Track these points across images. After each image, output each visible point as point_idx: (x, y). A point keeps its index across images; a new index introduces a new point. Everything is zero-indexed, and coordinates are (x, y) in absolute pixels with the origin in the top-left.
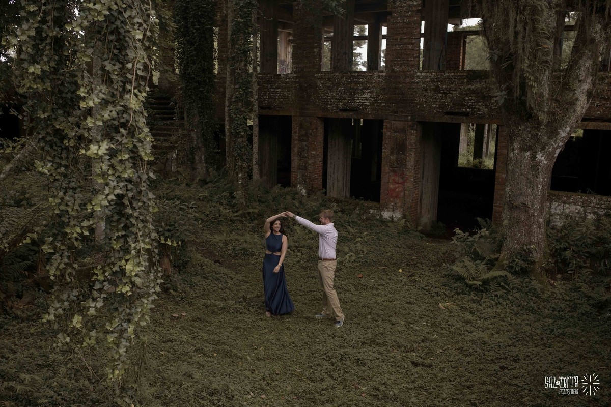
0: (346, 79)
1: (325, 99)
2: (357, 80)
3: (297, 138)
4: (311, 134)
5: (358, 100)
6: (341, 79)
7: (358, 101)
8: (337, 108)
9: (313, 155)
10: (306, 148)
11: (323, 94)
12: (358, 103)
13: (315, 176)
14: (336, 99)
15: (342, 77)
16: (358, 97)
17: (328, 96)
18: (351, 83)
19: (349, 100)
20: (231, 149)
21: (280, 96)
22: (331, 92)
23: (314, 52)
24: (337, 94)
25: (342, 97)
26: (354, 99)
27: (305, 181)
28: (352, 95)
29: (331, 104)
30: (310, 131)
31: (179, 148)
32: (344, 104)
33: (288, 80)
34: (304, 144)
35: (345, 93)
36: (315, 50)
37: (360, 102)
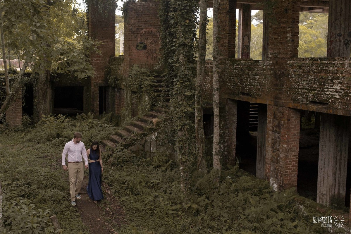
0: (316, 66)
1: (296, 88)
2: (327, 68)
3: (271, 128)
4: (283, 126)
5: (328, 91)
6: (311, 67)
7: (328, 93)
8: (307, 99)
9: (284, 149)
10: (278, 140)
11: (295, 82)
12: (328, 95)
13: (287, 172)
14: (306, 89)
15: (312, 65)
16: (328, 88)
17: (298, 86)
18: (320, 72)
19: (319, 91)
20: (199, 136)
21: (258, 83)
22: (302, 81)
23: (287, 38)
24: (307, 84)
25: (312, 87)
26: (323, 91)
27: (277, 175)
28: (322, 85)
29: (301, 95)
30: (282, 122)
31: (160, 131)
32: (313, 95)
33: (265, 67)
34: (277, 135)
35: (315, 83)
36: (288, 35)
37: (329, 94)
